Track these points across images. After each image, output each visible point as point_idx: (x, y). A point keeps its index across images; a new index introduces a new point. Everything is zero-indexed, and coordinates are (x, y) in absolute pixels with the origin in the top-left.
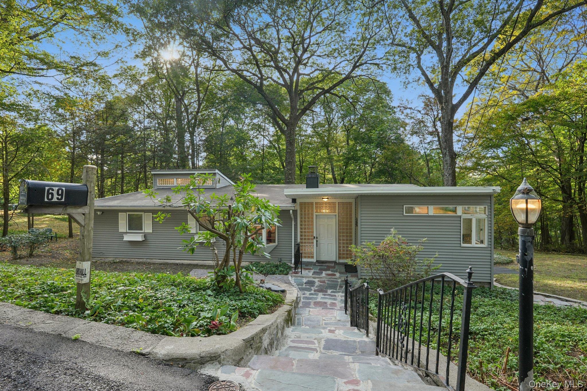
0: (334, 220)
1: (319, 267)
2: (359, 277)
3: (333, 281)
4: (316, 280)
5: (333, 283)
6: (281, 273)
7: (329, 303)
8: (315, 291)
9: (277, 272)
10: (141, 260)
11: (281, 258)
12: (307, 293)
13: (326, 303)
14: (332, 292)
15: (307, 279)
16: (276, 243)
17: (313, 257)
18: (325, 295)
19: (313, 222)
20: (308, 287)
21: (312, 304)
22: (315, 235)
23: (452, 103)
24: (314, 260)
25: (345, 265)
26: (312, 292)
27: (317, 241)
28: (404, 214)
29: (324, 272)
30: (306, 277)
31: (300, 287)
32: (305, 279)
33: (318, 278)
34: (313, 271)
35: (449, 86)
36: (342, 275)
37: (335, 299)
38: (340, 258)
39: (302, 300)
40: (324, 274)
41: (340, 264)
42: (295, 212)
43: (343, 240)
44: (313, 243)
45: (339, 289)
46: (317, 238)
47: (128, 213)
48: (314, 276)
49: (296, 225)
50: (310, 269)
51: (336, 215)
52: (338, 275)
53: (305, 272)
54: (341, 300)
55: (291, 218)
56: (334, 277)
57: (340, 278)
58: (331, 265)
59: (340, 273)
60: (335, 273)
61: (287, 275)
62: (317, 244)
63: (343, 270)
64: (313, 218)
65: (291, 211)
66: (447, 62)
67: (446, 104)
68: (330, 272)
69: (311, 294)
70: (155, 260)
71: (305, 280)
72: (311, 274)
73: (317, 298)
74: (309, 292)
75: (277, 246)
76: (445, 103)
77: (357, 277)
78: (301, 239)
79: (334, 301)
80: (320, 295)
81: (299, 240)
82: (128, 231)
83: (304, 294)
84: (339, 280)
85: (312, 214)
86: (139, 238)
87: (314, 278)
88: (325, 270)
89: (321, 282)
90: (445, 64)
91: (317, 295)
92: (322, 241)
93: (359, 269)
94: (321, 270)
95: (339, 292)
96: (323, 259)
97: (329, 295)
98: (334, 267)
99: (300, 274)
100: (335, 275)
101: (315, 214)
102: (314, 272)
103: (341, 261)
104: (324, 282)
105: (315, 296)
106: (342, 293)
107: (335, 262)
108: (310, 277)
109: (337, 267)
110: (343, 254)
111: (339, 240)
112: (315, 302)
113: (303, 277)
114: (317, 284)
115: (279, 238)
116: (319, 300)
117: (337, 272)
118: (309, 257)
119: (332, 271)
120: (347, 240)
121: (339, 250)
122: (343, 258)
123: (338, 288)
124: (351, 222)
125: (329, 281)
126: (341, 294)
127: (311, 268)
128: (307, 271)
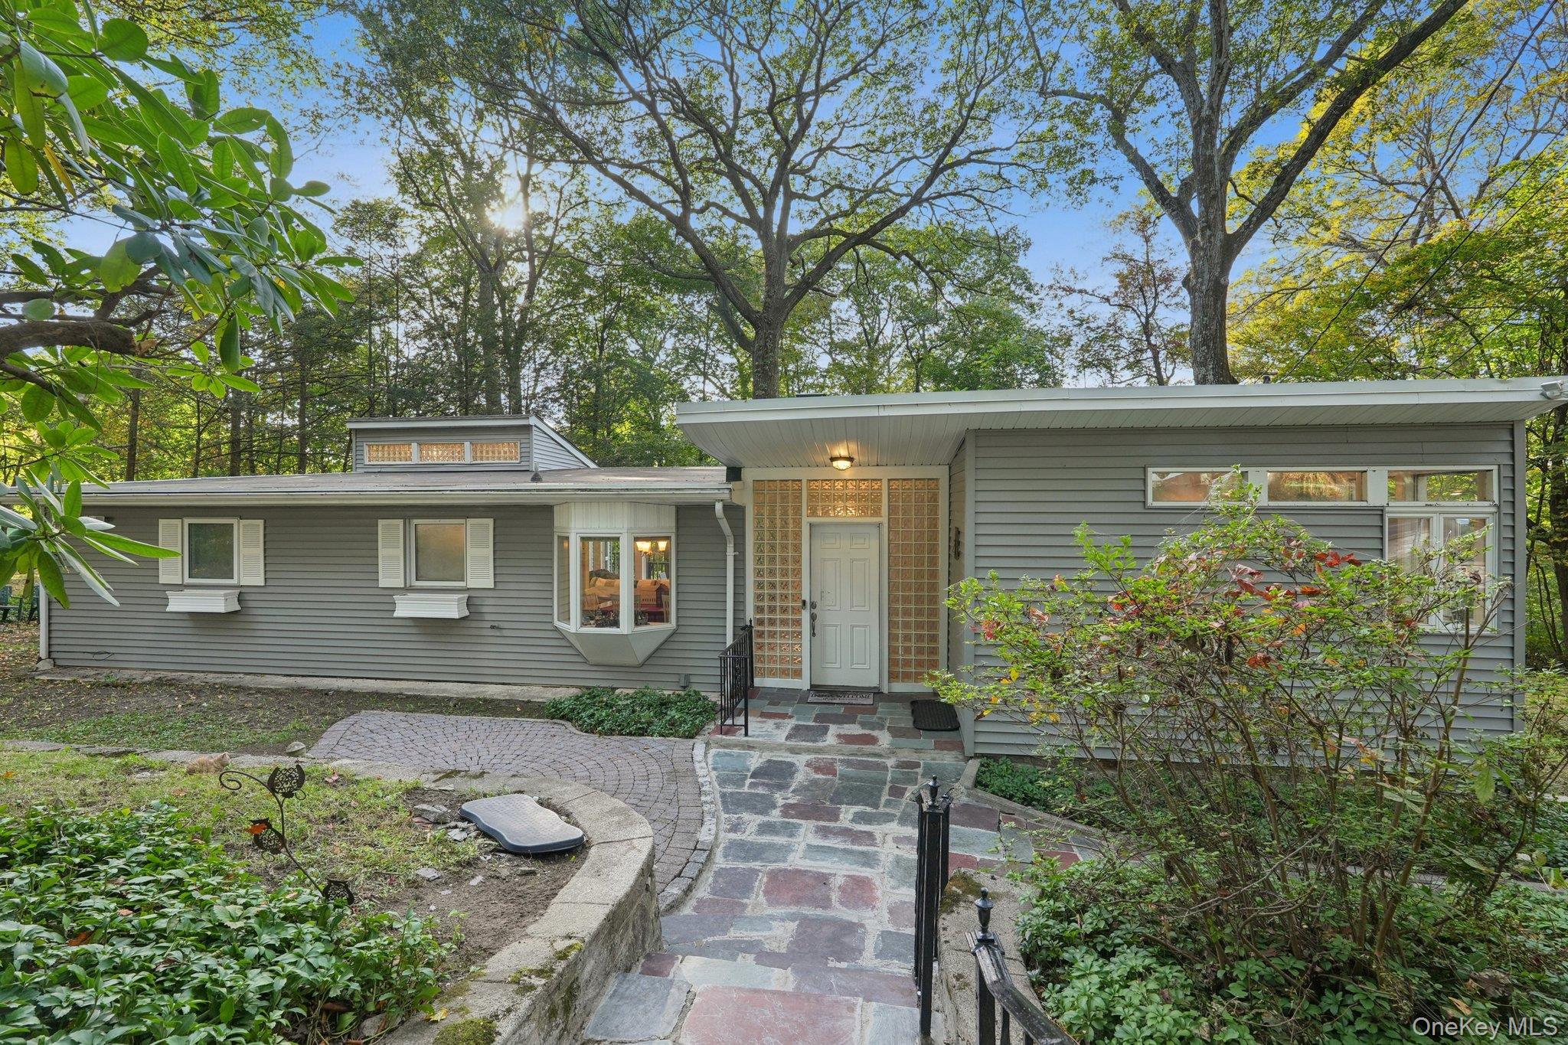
0: (875, 544)
1: (817, 709)
2: (969, 750)
3: (866, 766)
4: (801, 760)
5: (862, 773)
6: (672, 729)
7: (839, 881)
8: (787, 810)
9: (658, 725)
10: (224, 679)
11: (687, 676)
12: (752, 820)
13: (823, 879)
14: (860, 818)
15: (767, 756)
16: (672, 624)
17: (798, 673)
18: (824, 832)
19: (798, 548)
20: (761, 790)
21: (761, 882)
22: (806, 596)
23: (1224, 229)
24: (803, 684)
25: (913, 703)
26: (775, 816)
27: (813, 617)
28: (1150, 501)
29: (833, 729)
30: (763, 748)
31: (729, 789)
32: (756, 754)
33: (808, 751)
34: (791, 723)
35: (1217, 178)
36: (902, 741)
37: (869, 860)
38: (893, 676)
39: (720, 862)
40: (830, 739)
41: (893, 698)
42: (734, 512)
43: (906, 625)
44: (798, 622)
45: (888, 803)
46: (813, 606)
47: (187, 521)
48: (792, 743)
49: (739, 561)
50: (784, 716)
51: (879, 525)
52: (885, 739)
53: (759, 728)
54: (898, 861)
55: (723, 536)
56: (868, 748)
57: (892, 752)
58: (861, 701)
59: (895, 732)
60: (875, 733)
61: (692, 737)
62: (813, 627)
63: (905, 719)
64: (798, 535)
65: (719, 507)
66: (1211, 107)
67: (1208, 233)
68: (855, 729)
69: (766, 828)
70: (268, 678)
71: (755, 761)
72: (781, 736)
73: (787, 849)
74: (760, 819)
75: (674, 633)
76: (1202, 230)
77: (960, 747)
78: (759, 609)
79: (865, 872)
80: (807, 832)
81: (750, 614)
82: (188, 581)
83: (735, 828)
84: (890, 762)
85: (798, 523)
86: (217, 603)
87: (793, 751)
88: (840, 720)
89: (818, 770)
90: (1205, 112)
91: (790, 830)
92: (828, 617)
93: (966, 718)
94: (824, 719)
95: (888, 818)
96: (836, 677)
97: (845, 832)
98: (872, 710)
99: (739, 736)
100: (873, 740)
101: (806, 520)
102: (797, 728)
103: (899, 687)
104: (828, 769)
105: (780, 840)
106: (903, 821)
107: (877, 692)
108: (778, 747)
109: (881, 708)
110: (907, 663)
111: (892, 612)
112: (773, 875)
113: (751, 747)
114: (800, 777)
115: (682, 605)
116: (797, 860)
117: (881, 727)
118: (784, 673)
119: (863, 725)
120: (919, 612)
121: (892, 650)
122: (907, 677)
123: (885, 797)
124: (933, 549)
125: (848, 763)
126: (894, 828)
127: (790, 710)
128: (770, 723)
